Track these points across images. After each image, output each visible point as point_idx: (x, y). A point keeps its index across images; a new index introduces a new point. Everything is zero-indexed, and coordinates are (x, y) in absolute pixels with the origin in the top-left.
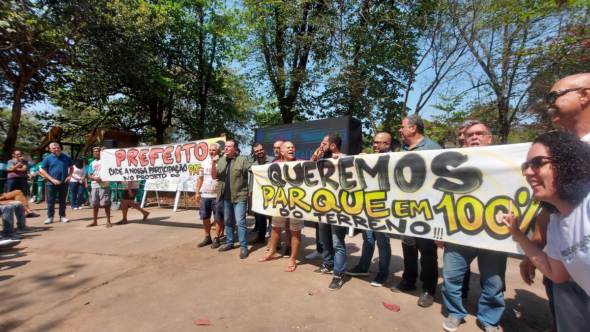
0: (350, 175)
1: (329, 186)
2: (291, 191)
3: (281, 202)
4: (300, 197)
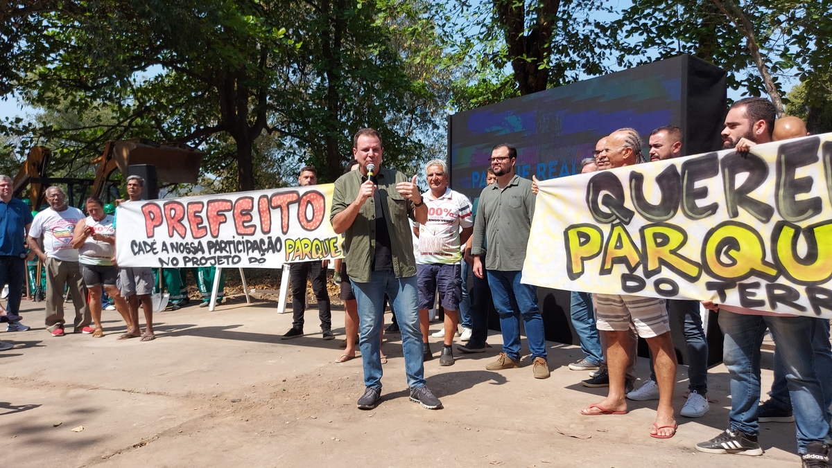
0: (807, 184)
1: (745, 216)
2: (649, 233)
3: (623, 260)
4: (673, 244)
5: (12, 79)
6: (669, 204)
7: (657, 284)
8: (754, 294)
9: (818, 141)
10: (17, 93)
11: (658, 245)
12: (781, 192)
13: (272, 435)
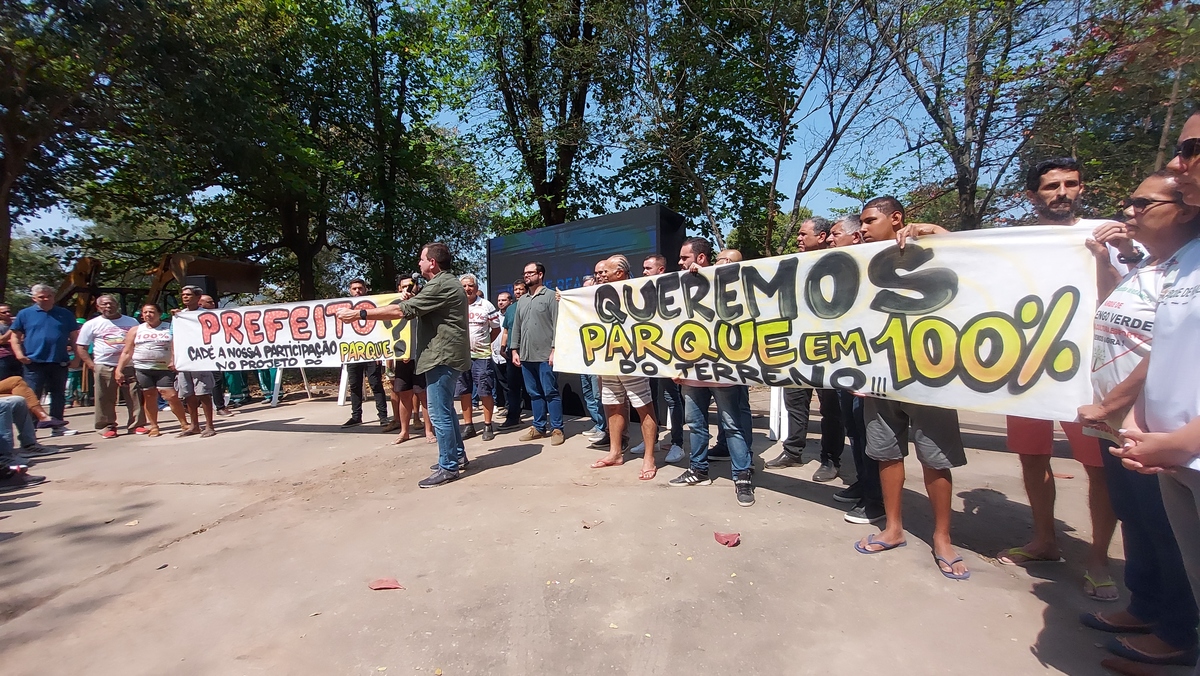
0: (733, 295)
1: (698, 317)
2: (637, 329)
3: (620, 350)
4: (653, 337)
5: (57, 193)
6: (650, 309)
7: (644, 366)
8: (705, 371)
9: (739, 266)
10: (62, 205)
11: (644, 338)
12: (718, 300)
13: (332, 510)
